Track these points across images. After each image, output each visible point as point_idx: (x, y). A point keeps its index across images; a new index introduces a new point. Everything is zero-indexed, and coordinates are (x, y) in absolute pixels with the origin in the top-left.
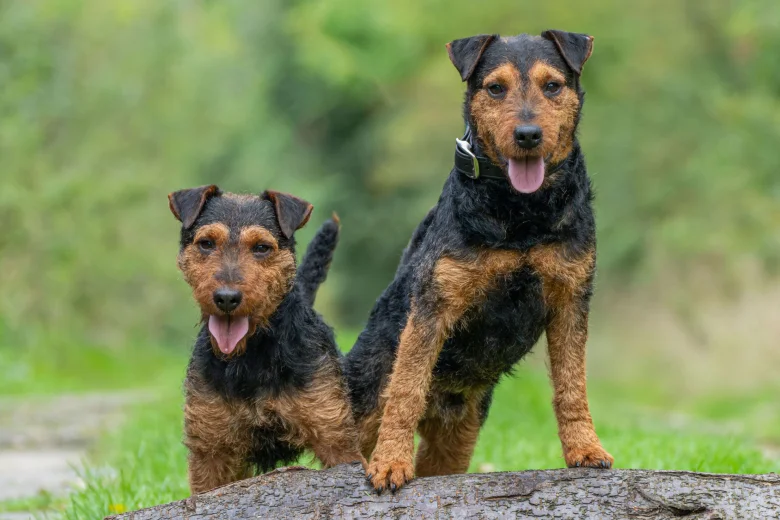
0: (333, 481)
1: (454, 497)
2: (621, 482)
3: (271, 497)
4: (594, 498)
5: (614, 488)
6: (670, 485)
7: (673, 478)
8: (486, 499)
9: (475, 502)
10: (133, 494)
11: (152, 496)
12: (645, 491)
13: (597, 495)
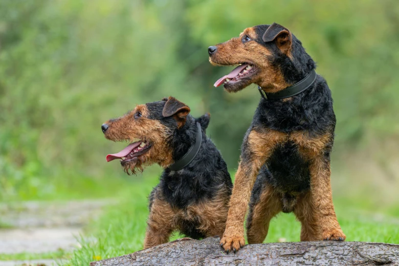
0: (205, 246)
1: (265, 255)
2: (349, 248)
3: (174, 253)
4: (336, 256)
5: (345, 251)
6: (374, 250)
7: (375, 246)
8: (282, 256)
9: (276, 257)
10: (105, 251)
11: (114, 252)
12: (361, 253)
13: (337, 254)
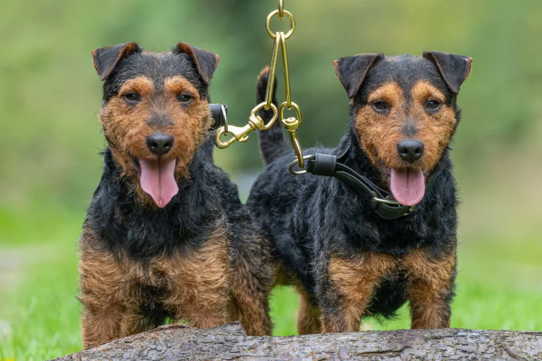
0: (213, 337)
1: (328, 353)
2: (488, 340)
3: (154, 352)
4: (462, 354)
5: (481, 346)
6: (535, 343)
7: (538, 337)
8: (359, 354)
9: (348, 357)
10: (24, 349)
11: (42, 351)
12: (511, 349)
13: (465, 352)
